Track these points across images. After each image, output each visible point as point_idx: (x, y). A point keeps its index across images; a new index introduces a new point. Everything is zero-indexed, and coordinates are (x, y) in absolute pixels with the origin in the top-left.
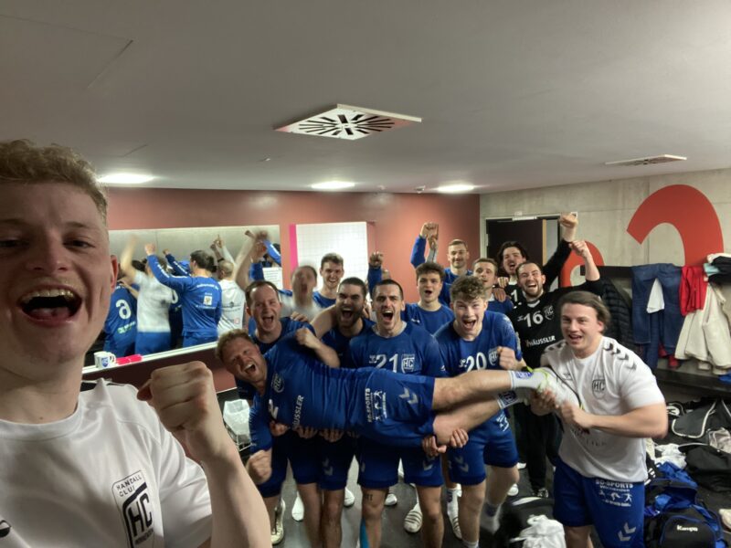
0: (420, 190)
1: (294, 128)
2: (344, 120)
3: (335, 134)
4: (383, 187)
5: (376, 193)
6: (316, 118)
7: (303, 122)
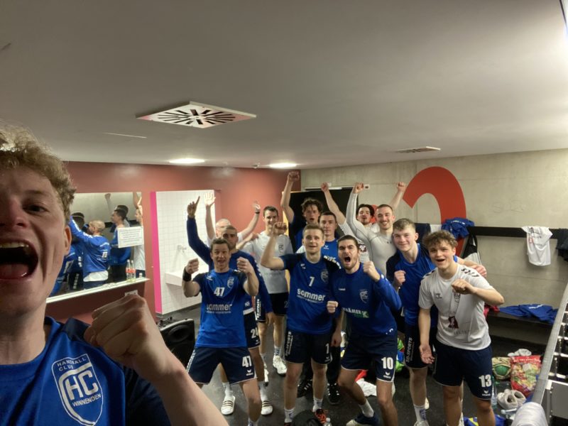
0: (256, 166)
1: (154, 117)
2: (196, 114)
3: (188, 123)
4: (226, 163)
5: (222, 168)
6: (173, 111)
7: (162, 113)
